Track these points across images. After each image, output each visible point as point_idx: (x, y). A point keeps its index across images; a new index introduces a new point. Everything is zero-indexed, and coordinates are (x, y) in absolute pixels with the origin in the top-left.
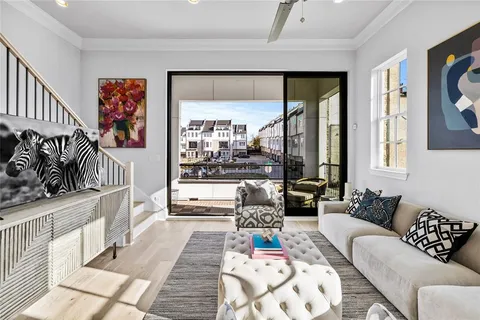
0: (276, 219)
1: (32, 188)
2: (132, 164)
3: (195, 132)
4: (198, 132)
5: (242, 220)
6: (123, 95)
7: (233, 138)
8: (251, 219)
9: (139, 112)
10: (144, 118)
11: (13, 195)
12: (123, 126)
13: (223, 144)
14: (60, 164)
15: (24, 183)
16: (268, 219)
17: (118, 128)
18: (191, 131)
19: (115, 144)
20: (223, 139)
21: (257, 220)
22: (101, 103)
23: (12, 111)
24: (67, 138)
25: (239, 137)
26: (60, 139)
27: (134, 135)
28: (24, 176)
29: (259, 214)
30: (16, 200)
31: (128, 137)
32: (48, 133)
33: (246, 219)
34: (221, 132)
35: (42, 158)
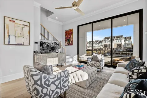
0: (98, 66)
1: (46, 50)
2: (66, 48)
3: (106, 41)
4: (108, 41)
5: (89, 64)
6: (69, 33)
7: (123, 43)
8: (91, 64)
9: (71, 37)
10: (72, 38)
11: (43, 51)
12: (69, 40)
13: (119, 45)
14: (51, 47)
15: (45, 49)
16: (96, 65)
17: (68, 41)
18: (105, 41)
19: (67, 45)
20: (118, 43)
21: (93, 65)
22: (65, 36)
23: (42, 39)
24: (52, 43)
25: (127, 42)
26: (51, 43)
27: (71, 42)
28: (45, 48)
29: (93, 63)
30: (44, 51)
31: (70, 43)
32: (49, 42)
33: (90, 64)
34: (118, 40)
35: (48, 46)
